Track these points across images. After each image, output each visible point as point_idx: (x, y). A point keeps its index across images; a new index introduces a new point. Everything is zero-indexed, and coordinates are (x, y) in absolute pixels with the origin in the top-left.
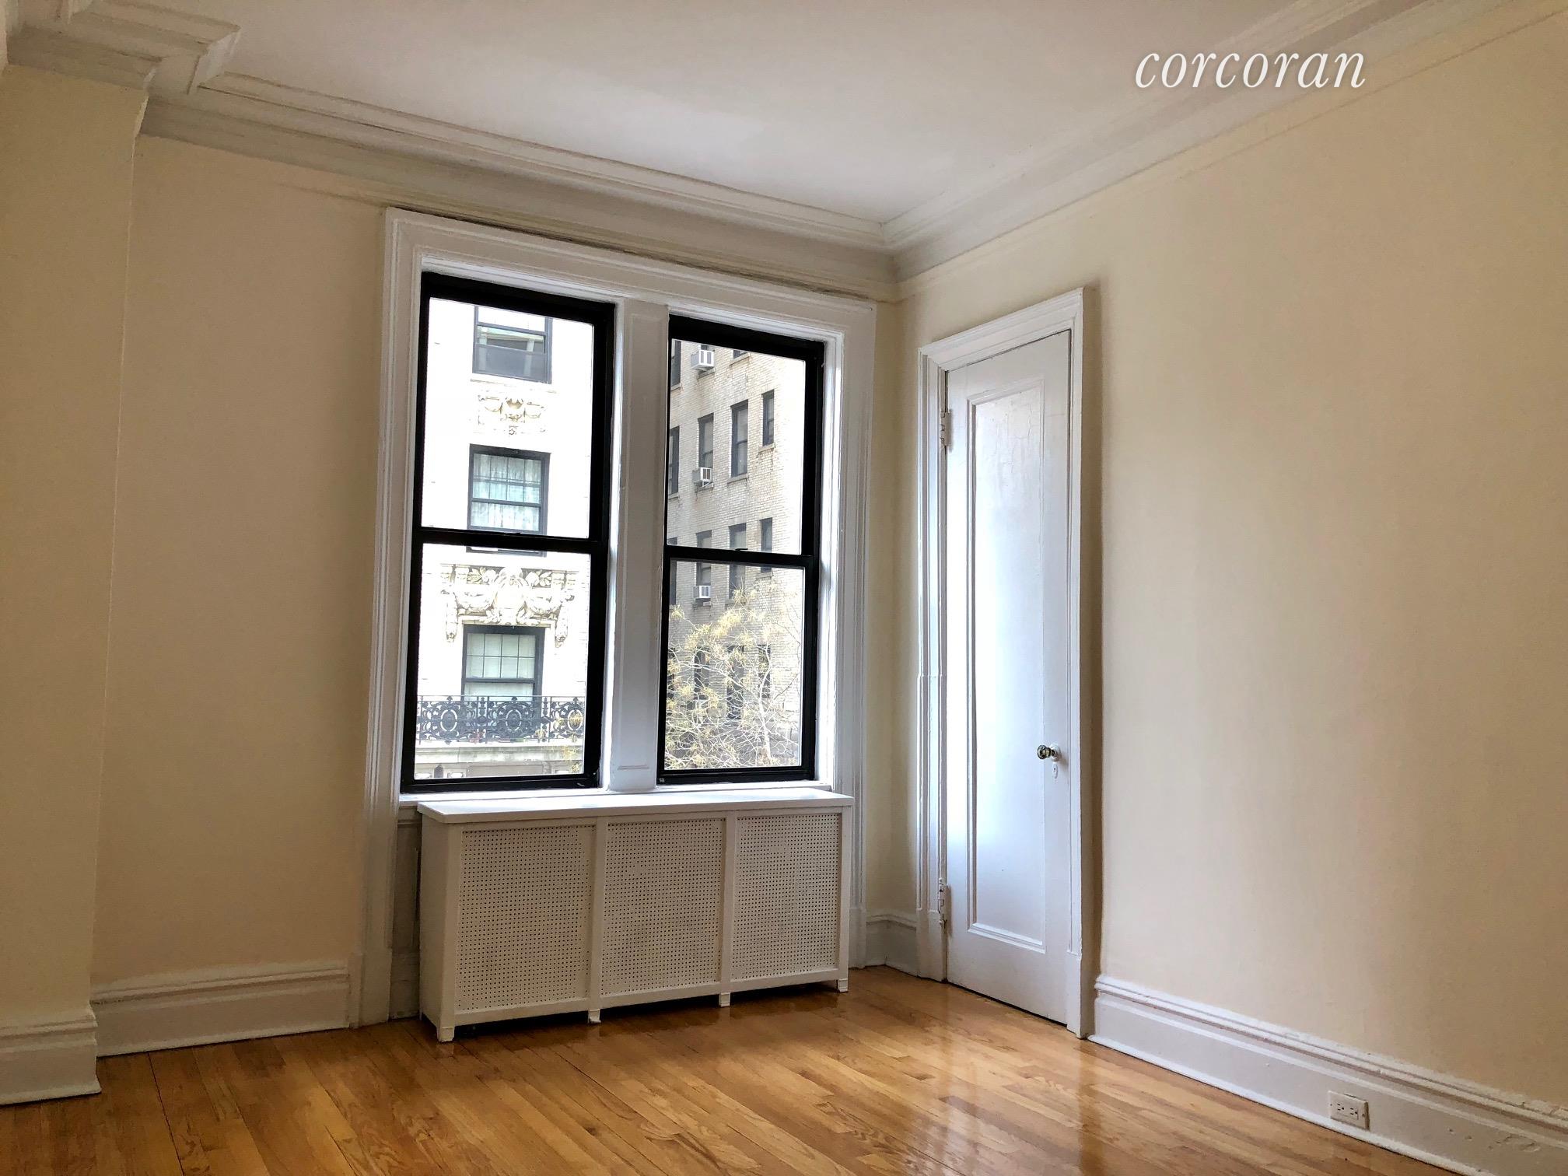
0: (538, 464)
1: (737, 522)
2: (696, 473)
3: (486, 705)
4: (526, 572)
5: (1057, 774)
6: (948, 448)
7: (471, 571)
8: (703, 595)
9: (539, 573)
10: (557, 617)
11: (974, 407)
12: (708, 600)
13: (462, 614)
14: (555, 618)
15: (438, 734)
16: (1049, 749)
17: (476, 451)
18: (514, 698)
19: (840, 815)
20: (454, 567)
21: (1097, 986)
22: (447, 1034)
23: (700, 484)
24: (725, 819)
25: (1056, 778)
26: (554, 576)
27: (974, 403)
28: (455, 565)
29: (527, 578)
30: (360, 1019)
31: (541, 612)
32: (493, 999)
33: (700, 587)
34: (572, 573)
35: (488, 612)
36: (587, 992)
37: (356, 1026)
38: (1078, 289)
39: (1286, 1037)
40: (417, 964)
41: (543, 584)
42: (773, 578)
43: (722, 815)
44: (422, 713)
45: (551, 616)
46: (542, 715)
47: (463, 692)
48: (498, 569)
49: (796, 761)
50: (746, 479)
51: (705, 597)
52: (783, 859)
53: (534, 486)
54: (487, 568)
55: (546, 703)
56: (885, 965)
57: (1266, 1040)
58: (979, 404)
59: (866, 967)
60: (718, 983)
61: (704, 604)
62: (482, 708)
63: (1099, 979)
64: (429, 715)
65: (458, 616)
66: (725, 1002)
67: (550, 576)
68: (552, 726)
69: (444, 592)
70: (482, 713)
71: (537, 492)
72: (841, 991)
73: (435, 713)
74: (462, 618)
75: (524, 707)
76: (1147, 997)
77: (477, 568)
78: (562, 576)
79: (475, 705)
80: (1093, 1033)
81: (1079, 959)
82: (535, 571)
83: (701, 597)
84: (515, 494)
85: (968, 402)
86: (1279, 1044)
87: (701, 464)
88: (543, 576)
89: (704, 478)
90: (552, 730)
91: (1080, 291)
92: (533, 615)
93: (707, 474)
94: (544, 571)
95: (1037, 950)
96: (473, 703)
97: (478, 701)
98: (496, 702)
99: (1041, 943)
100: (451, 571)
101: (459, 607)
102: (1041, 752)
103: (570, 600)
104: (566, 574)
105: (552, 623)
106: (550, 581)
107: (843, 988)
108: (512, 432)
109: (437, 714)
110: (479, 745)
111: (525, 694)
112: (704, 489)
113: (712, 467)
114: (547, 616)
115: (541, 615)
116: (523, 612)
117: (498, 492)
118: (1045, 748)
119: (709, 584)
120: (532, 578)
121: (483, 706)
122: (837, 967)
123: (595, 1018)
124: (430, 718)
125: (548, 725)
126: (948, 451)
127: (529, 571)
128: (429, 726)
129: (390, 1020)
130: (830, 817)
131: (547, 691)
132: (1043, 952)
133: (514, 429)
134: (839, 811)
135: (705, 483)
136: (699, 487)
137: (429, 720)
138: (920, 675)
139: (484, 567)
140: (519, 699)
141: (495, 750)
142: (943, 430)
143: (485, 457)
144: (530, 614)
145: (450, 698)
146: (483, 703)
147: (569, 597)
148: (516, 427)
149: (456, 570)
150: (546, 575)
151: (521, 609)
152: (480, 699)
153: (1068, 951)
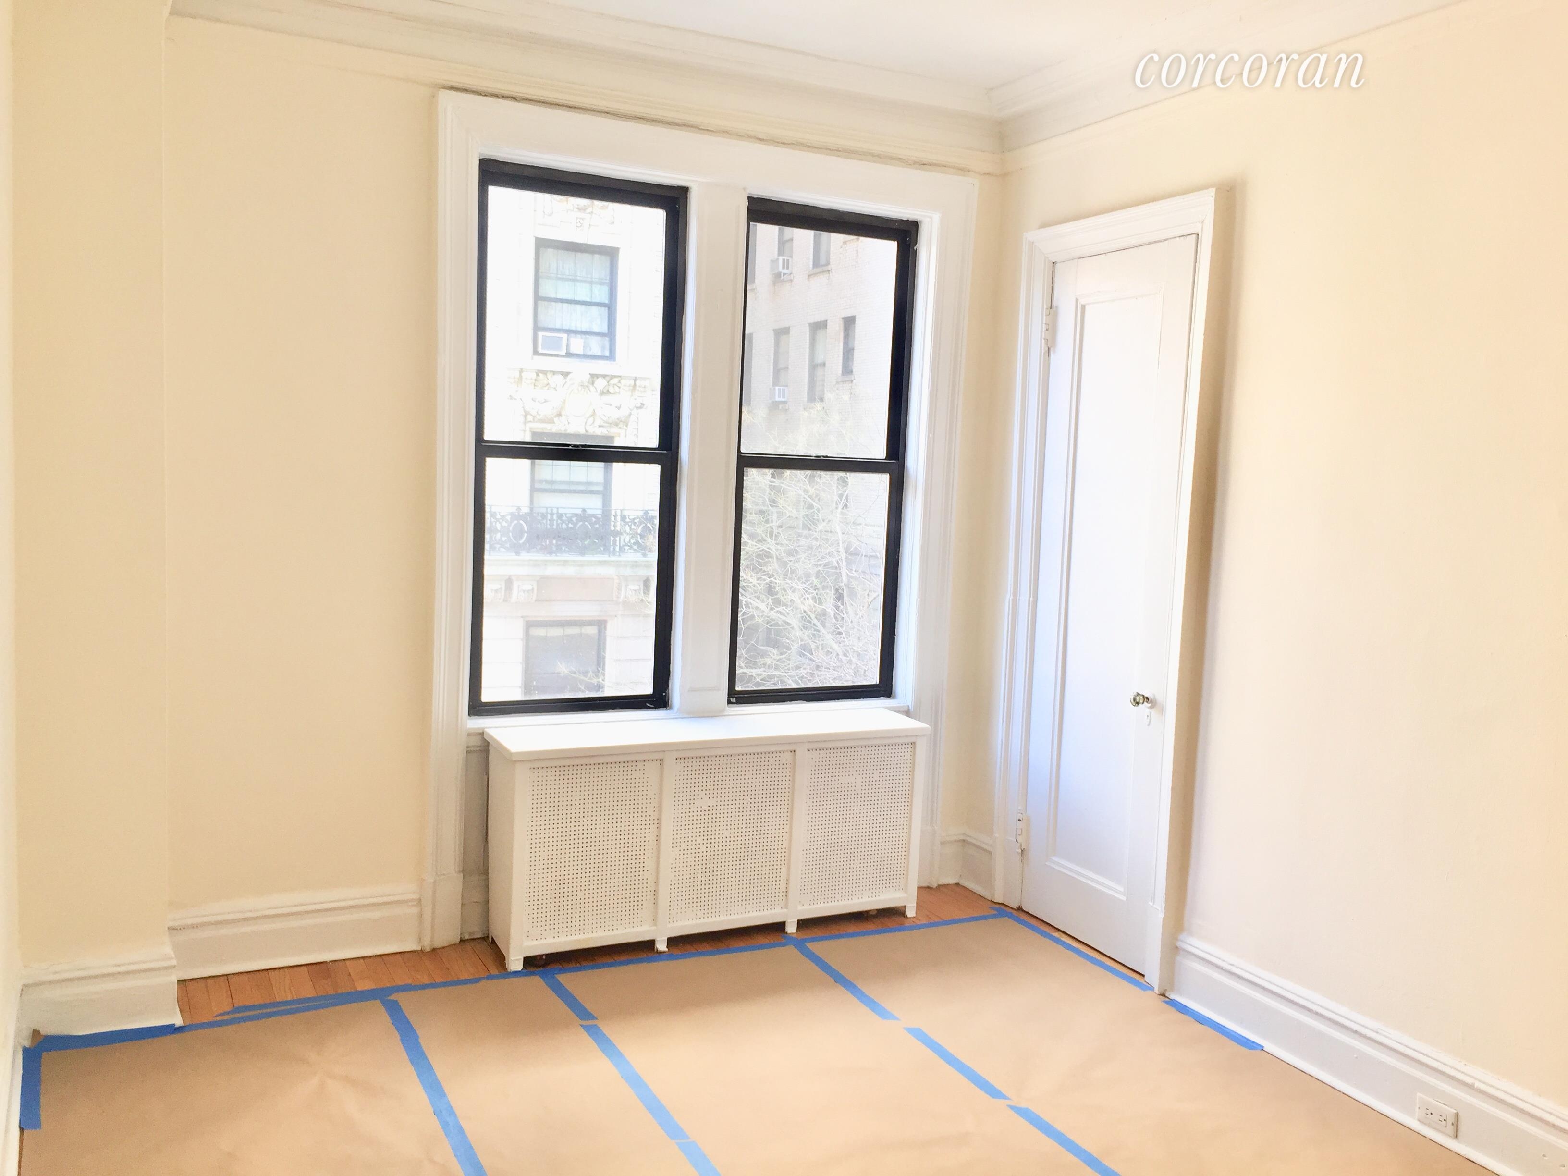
0: (605, 261)
1: (818, 318)
2: (774, 262)
3: (555, 517)
4: (594, 377)
5: (1150, 721)
6: (1052, 349)
7: (538, 375)
8: (779, 397)
9: (608, 378)
10: (627, 426)
11: (1083, 307)
12: (784, 403)
13: (530, 422)
14: (625, 427)
15: (508, 545)
16: (1143, 696)
17: (542, 244)
18: (584, 510)
19: (914, 743)
20: (521, 371)
21: (1179, 944)
22: (515, 964)
23: (778, 276)
24: (794, 751)
25: (1149, 725)
26: (623, 382)
27: (1083, 303)
28: (522, 369)
29: (595, 385)
30: (431, 941)
31: (610, 421)
32: (561, 930)
33: (777, 388)
34: (644, 379)
35: (556, 420)
36: (655, 921)
37: (428, 949)
38: (1210, 189)
39: (1377, 1033)
40: (486, 887)
41: (611, 391)
42: (854, 381)
43: (792, 748)
44: (491, 522)
45: (621, 425)
46: (613, 529)
47: (532, 501)
48: (566, 374)
49: (873, 678)
50: (829, 271)
51: (781, 399)
52: (853, 788)
53: (601, 284)
54: (554, 373)
55: (615, 516)
56: (958, 884)
57: (1356, 1032)
58: (1088, 304)
59: (939, 886)
60: (785, 910)
61: (781, 406)
62: (552, 520)
63: (1181, 937)
64: (498, 526)
65: (525, 423)
66: (791, 929)
67: (619, 382)
68: (622, 540)
69: (511, 397)
70: (552, 525)
71: (606, 289)
72: (908, 916)
73: (504, 524)
74: (529, 425)
75: (594, 519)
76: (1231, 965)
77: (545, 373)
78: (632, 382)
79: (544, 516)
80: (1172, 989)
81: (1161, 915)
82: (604, 376)
83: (777, 399)
84: (582, 292)
85: (1077, 301)
86: (1370, 1039)
87: (781, 252)
88: (612, 382)
89: (783, 268)
90: (622, 543)
91: (1212, 192)
92: (602, 424)
93: (786, 265)
94: (613, 377)
95: (1117, 895)
96: (543, 514)
97: (547, 513)
98: (566, 514)
99: (1122, 889)
100: (517, 374)
101: (526, 414)
102: (1135, 699)
103: (640, 408)
104: (635, 379)
105: (622, 432)
106: (619, 387)
107: (911, 913)
108: (579, 225)
109: (506, 525)
110: (548, 558)
111: (593, 505)
112: (783, 281)
113: (791, 257)
114: (617, 425)
115: (611, 424)
116: (591, 420)
117: (565, 291)
118: (1138, 694)
119: (787, 386)
120: (601, 383)
121: (552, 517)
122: (906, 892)
123: (662, 946)
124: (499, 529)
125: (618, 539)
126: (1052, 353)
127: (597, 376)
128: (498, 536)
129: (462, 941)
130: (907, 746)
131: (616, 504)
132: (1124, 898)
133: (582, 222)
134: (913, 740)
135: (784, 274)
136: (778, 278)
137: (498, 531)
138: (1009, 596)
139: (551, 371)
140: (589, 512)
141: (565, 563)
142: (1047, 330)
143: (550, 251)
144: (598, 422)
145: (519, 509)
146: (552, 514)
147: (639, 405)
148: (583, 219)
149: (523, 374)
150: (615, 381)
151: (590, 417)
152: (549, 511)
153: (1151, 903)
